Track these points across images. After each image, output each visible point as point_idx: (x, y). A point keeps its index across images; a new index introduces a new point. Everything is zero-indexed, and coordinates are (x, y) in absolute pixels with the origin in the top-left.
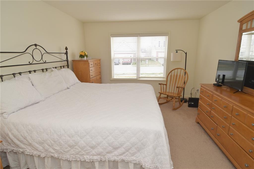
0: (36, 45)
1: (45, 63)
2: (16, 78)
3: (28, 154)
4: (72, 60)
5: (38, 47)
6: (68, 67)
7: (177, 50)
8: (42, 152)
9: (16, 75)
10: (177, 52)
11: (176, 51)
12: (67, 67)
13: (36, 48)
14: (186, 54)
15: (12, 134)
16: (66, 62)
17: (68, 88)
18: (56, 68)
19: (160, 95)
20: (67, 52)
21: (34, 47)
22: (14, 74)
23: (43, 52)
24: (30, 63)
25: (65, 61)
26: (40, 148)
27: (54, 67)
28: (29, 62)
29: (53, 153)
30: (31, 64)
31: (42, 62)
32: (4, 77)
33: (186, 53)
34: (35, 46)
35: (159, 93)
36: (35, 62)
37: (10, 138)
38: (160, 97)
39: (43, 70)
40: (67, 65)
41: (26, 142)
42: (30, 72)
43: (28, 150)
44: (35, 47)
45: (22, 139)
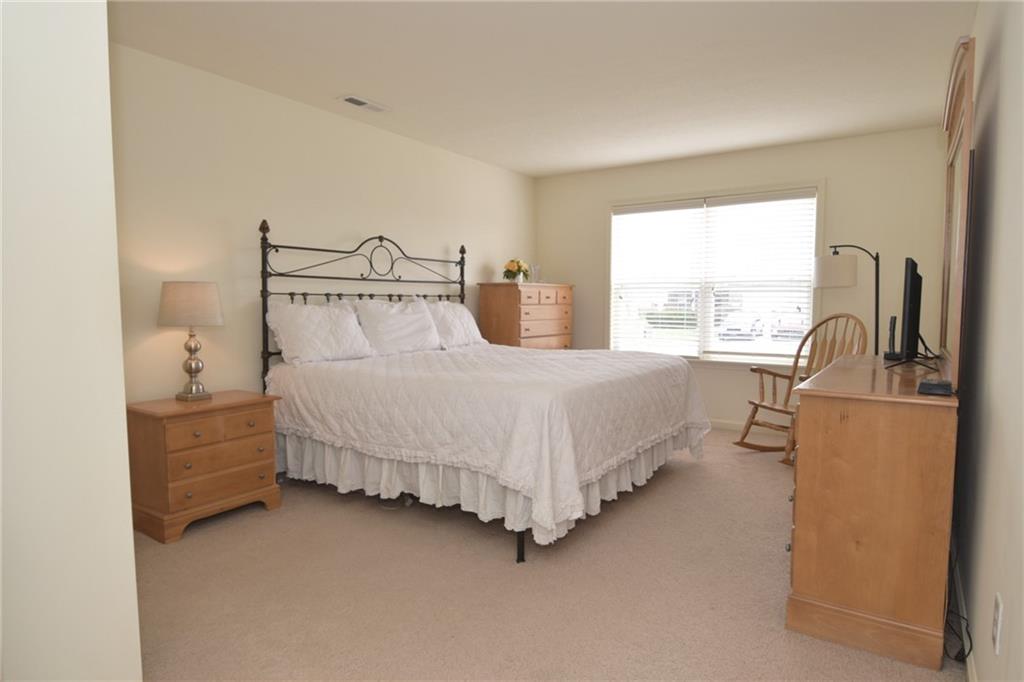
0: (381, 239)
1: (398, 281)
2: (331, 304)
3: (318, 439)
4: (478, 284)
5: (385, 243)
6: (462, 302)
7: (835, 247)
8: (338, 437)
9: (331, 298)
10: (836, 253)
11: (833, 250)
12: (459, 299)
14: (877, 259)
15: (300, 396)
16: (459, 286)
17: (442, 349)
18: (425, 297)
19: (755, 411)
20: (463, 258)
21: (377, 242)
22: (328, 296)
23: (396, 254)
25: (454, 282)
26: (336, 427)
27: (421, 294)
28: (362, 275)
29: (354, 439)
30: (364, 279)
31: (390, 277)
32: (308, 298)
33: (874, 255)
35: (751, 403)
36: (374, 276)
37: (295, 404)
38: (754, 417)
39: (390, 297)
40: (460, 296)
41: (318, 416)
42: (360, 296)
43: (319, 433)
44: (380, 243)
45: (312, 406)
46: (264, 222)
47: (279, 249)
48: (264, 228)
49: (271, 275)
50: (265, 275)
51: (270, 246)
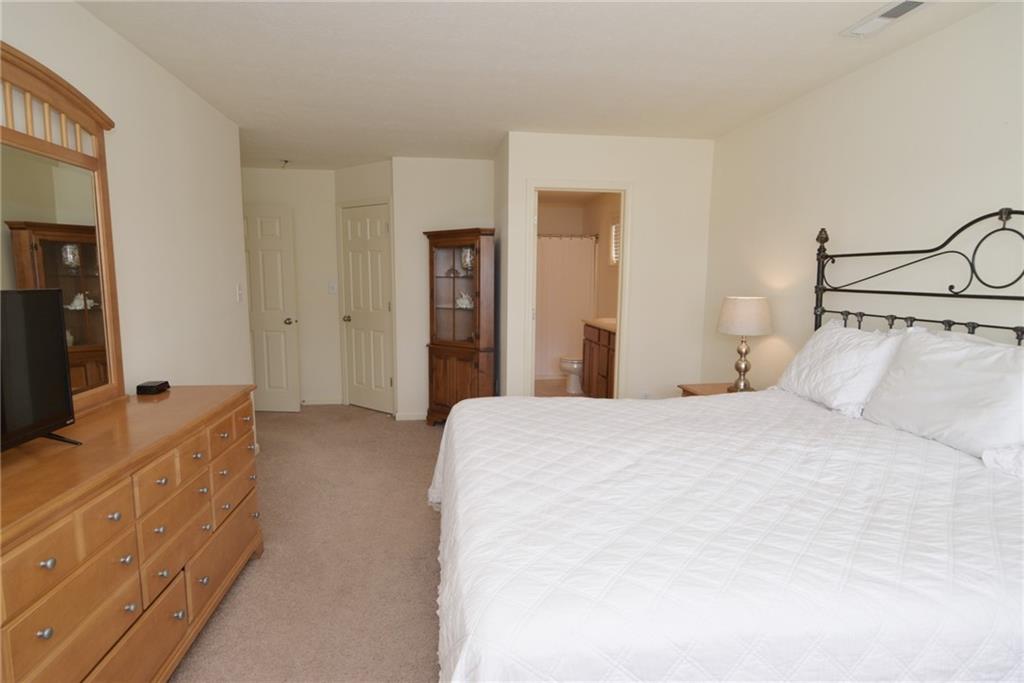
0: (1003, 214)
9: (896, 321)
13: (1001, 227)
21: (992, 223)
22: (892, 319)
24: (955, 290)
28: (951, 287)
30: (956, 295)
32: (848, 318)
34: (1001, 218)
44: (1001, 223)
46: (823, 230)
47: (836, 259)
48: (823, 238)
49: (825, 290)
50: (820, 290)
51: (827, 256)
